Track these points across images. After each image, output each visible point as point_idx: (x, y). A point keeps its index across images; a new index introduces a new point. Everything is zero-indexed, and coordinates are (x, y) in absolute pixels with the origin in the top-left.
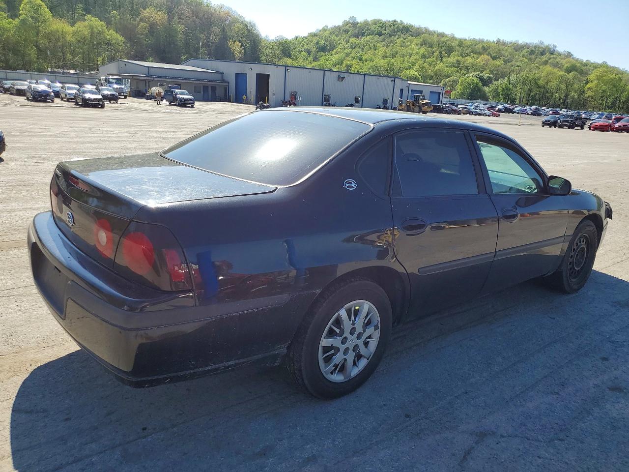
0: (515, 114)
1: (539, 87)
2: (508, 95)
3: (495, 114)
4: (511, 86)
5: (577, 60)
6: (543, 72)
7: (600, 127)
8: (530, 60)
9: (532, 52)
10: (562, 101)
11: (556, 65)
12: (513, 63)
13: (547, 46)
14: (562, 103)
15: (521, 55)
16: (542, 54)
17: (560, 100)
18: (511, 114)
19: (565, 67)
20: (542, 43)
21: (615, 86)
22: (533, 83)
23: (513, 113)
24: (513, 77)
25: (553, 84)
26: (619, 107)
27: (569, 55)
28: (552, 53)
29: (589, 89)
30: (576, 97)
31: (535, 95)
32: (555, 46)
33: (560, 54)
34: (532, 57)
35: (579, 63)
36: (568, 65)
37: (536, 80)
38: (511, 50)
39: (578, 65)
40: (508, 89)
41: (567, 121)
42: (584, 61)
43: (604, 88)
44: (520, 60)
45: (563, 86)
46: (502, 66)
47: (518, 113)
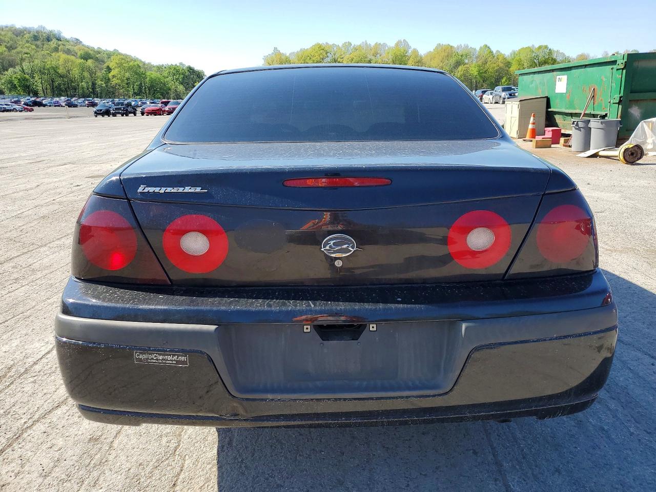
0: (46, 107)
1: (61, 76)
2: (28, 87)
3: (27, 109)
4: (27, 77)
5: (88, 47)
6: (59, 60)
7: (153, 112)
8: (37, 46)
9: (36, 38)
10: (91, 90)
11: (68, 52)
12: (19, 49)
13: (51, 32)
14: (91, 92)
15: (24, 41)
16: (48, 39)
17: (88, 89)
18: (42, 107)
19: (79, 54)
20: (44, 28)
21: (136, 73)
22: (52, 71)
23: (45, 106)
24: (26, 65)
25: (76, 73)
26: (146, 93)
27: (78, 42)
28: (59, 39)
29: (114, 76)
30: (104, 85)
31: (59, 85)
32: (60, 33)
33: (68, 41)
34: (39, 43)
35: (91, 50)
36: (82, 52)
37: (55, 69)
38: (10, 34)
39: (91, 52)
40: (25, 80)
41: (120, 109)
42: (96, 48)
43: (127, 75)
44: (24, 47)
45: (86, 74)
46: (6, 53)
47: (50, 106)
